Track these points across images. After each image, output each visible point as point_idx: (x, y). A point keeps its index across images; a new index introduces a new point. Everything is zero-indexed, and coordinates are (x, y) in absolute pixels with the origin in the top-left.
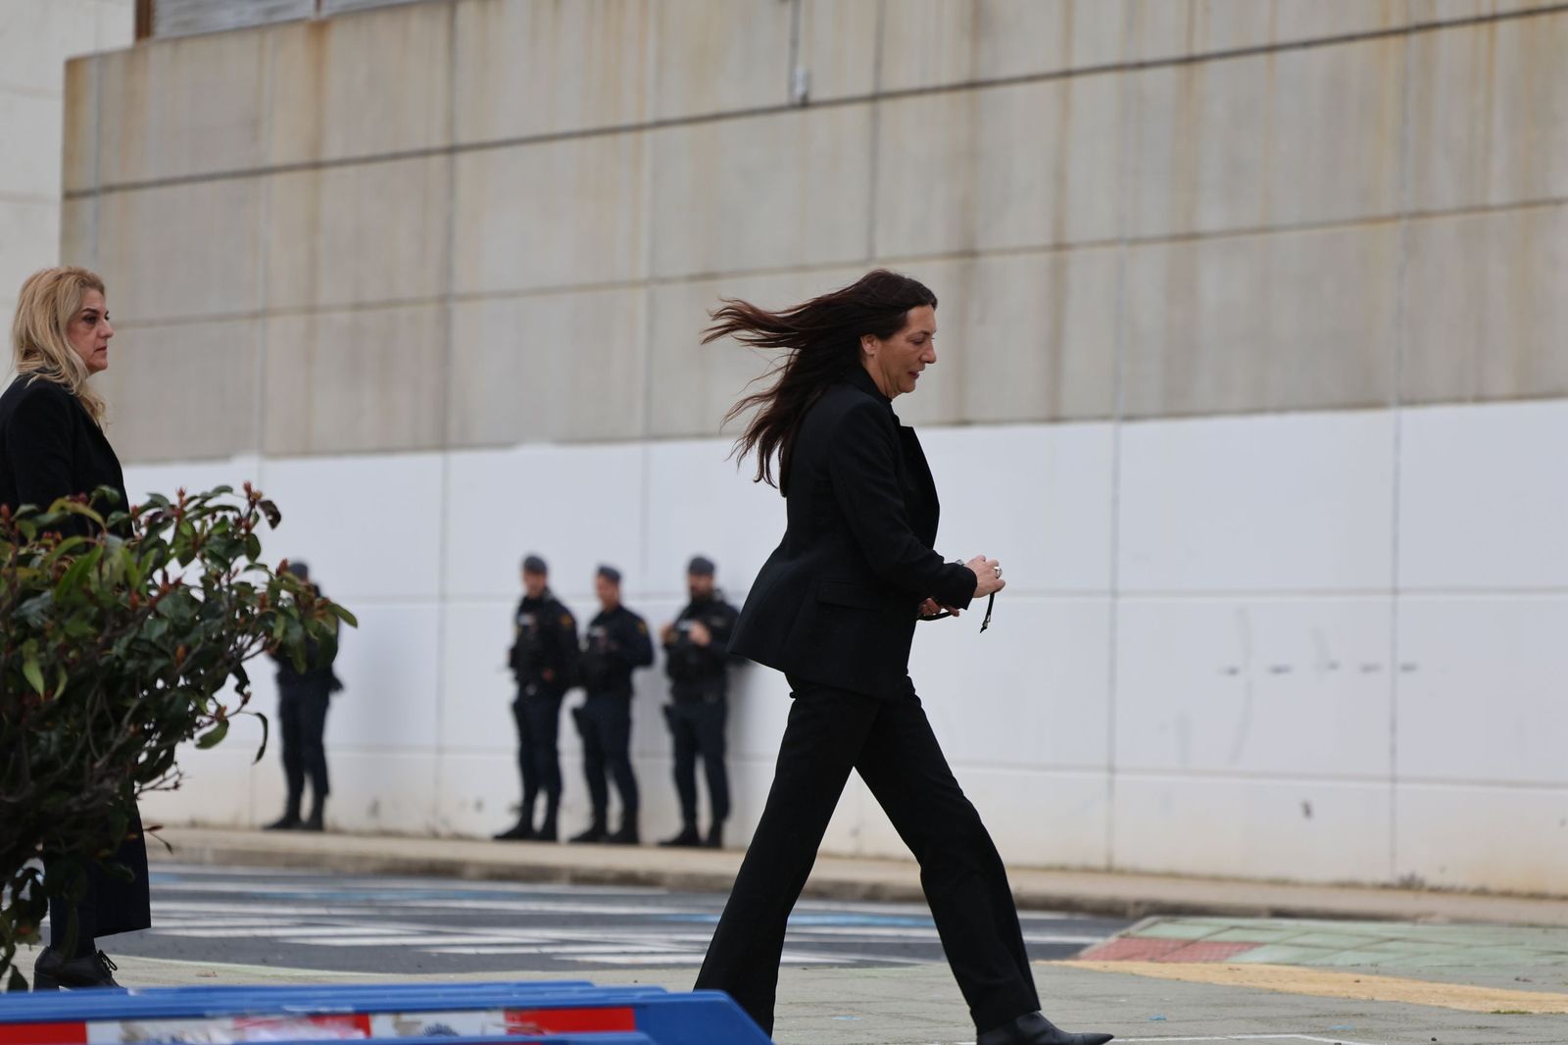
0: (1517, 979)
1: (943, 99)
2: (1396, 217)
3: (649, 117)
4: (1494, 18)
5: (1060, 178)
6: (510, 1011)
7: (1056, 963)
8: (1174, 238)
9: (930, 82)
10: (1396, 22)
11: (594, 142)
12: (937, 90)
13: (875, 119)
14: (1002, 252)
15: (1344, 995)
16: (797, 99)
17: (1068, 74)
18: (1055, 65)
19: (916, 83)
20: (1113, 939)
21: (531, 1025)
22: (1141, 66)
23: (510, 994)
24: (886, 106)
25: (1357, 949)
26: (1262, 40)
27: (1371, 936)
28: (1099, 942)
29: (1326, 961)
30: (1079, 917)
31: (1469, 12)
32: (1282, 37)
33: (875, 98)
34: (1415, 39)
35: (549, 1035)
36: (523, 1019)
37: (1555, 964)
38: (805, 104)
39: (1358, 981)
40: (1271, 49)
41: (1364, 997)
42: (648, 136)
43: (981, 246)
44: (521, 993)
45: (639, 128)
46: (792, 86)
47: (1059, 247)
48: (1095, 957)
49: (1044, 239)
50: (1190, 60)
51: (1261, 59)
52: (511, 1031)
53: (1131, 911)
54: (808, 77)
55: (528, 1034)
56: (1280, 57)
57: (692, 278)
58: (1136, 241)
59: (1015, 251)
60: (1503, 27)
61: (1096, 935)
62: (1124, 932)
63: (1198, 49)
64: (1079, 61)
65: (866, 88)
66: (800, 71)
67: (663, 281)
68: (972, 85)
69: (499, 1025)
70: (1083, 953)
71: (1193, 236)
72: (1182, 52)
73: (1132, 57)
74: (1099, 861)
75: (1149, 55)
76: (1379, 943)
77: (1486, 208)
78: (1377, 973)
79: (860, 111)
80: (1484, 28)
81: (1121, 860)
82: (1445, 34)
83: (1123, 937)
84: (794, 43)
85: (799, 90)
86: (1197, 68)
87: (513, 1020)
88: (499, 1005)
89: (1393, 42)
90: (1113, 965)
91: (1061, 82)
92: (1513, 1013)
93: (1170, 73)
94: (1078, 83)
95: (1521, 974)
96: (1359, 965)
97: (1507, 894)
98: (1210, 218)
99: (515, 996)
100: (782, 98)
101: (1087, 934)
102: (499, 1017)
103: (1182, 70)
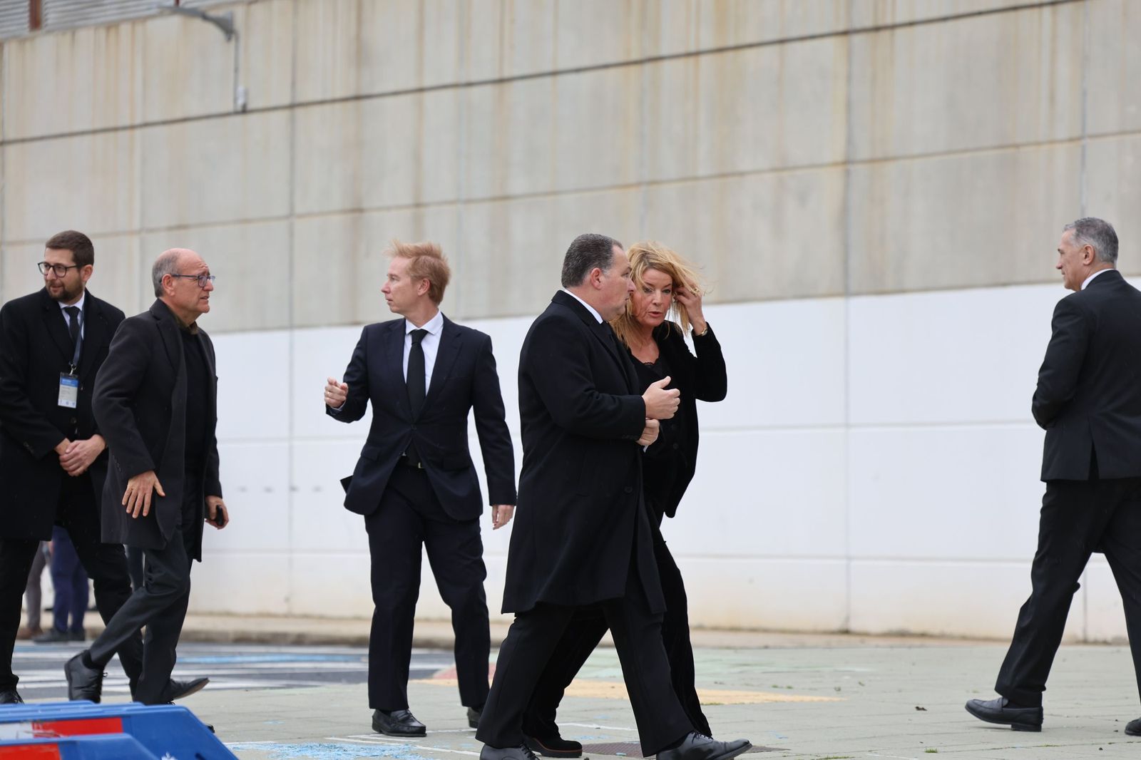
0: (716, 683)
1: (338, 106)
2: (639, 184)
3: (138, 121)
4: (697, 54)
5: (417, 158)
6: (35, 722)
8: (494, 199)
9: (329, 96)
10: (635, 56)
11: (100, 138)
12: (334, 101)
13: (292, 121)
14: (379, 209)
16: (239, 108)
17: (421, 90)
18: (413, 84)
19: (319, 97)
21: (51, 731)
22: (469, 85)
23: (36, 711)
24: (300, 112)
26: (548, 67)
28: (445, 666)
29: (594, 674)
30: (435, 651)
31: (682, 50)
32: (562, 66)
33: (292, 106)
34: (648, 67)
35: (63, 738)
36: (45, 728)
37: (741, 672)
38: (244, 111)
39: (613, 687)
40: (554, 73)
42: (138, 132)
43: (365, 205)
44: (42, 710)
45: (132, 127)
46: (235, 100)
47: (418, 205)
48: (445, 676)
49: (408, 200)
50: (501, 81)
51: (548, 80)
52: (36, 736)
54: (246, 93)
55: (48, 737)
56: (560, 78)
57: (170, 229)
58: (469, 201)
59: (388, 208)
60: (704, 59)
63: (507, 74)
64: (428, 82)
65: (286, 100)
66: (241, 89)
67: (151, 231)
68: (358, 98)
69: (28, 732)
70: (436, 675)
71: (506, 198)
72: (496, 76)
73: (464, 80)
75: (474, 78)
77: (696, 178)
79: (284, 115)
80: (691, 60)
82: (666, 65)
84: (236, 70)
85: (240, 102)
86: (506, 86)
87: (38, 728)
88: (29, 718)
89: (633, 69)
91: (417, 95)
92: (711, 704)
93: (488, 89)
94: (428, 96)
95: (719, 679)
97: (716, 629)
98: (518, 185)
99: (40, 713)
100: (230, 107)
101: (440, 662)
102: (29, 727)
103: (496, 88)
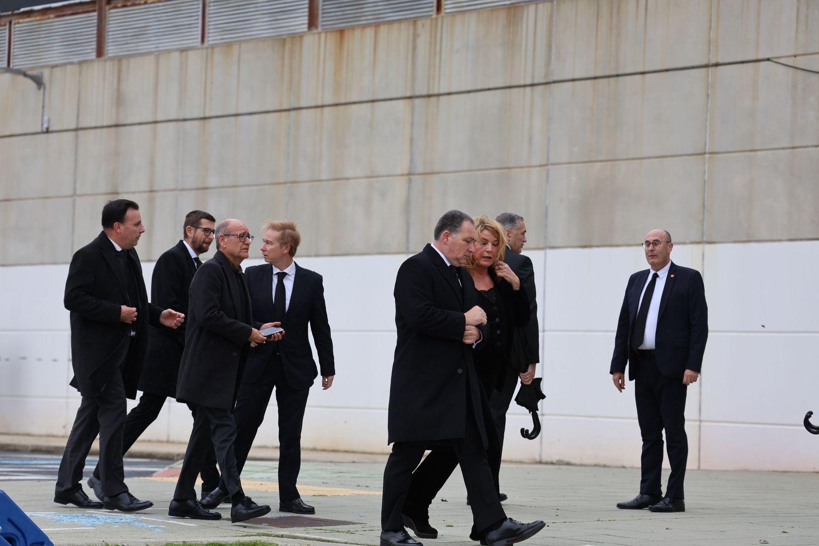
0: (323, 483)
1: (105, 130)
2: (286, 183)
4: (323, 106)
5: (152, 163)
7: (142, 478)
8: (198, 189)
9: (99, 124)
10: (285, 107)
12: (102, 127)
13: (77, 137)
14: (128, 193)
15: (256, 490)
16: (45, 130)
17: (156, 122)
18: (150, 119)
19: (93, 125)
20: (166, 469)
22: (185, 120)
24: (81, 133)
25: (263, 472)
26: (233, 112)
27: (269, 467)
28: (160, 470)
29: (250, 476)
30: (155, 460)
31: (313, 104)
32: (240, 111)
33: (76, 130)
34: (293, 113)
37: (338, 477)
38: (48, 131)
40: (237, 115)
41: (264, 490)
43: (120, 190)
46: (42, 125)
47: (152, 191)
48: (160, 476)
49: (147, 189)
50: (204, 118)
51: (233, 119)
53: (175, 458)
54: (49, 121)
56: (240, 118)
58: (183, 190)
59: (133, 192)
60: (326, 110)
61: (160, 468)
62: (171, 466)
63: (207, 115)
64: (159, 118)
65: (73, 126)
66: (46, 118)
68: (117, 126)
70: (154, 474)
71: (206, 188)
72: (202, 116)
73: (182, 117)
74: (164, 438)
75: (188, 116)
76: (271, 469)
77: (320, 181)
78: (269, 481)
79: (72, 134)
80: (319, 110)
81: (172, 438)
82: (304, 111)
83: (170, 468)
84: (43, 107)
85: (45, 126)
86: (207, 121)
89: (284, 114)
90: (165, 479)
91: (153, 125)
92: (320, 496)
93: (197, 123)
94: (159, 126)
95: (325, 481)
96: (262, 478)
97: (324, 450)
98: (212, 181)
100: (39, 130)
101: (157, 467)
103: (202, 122)
